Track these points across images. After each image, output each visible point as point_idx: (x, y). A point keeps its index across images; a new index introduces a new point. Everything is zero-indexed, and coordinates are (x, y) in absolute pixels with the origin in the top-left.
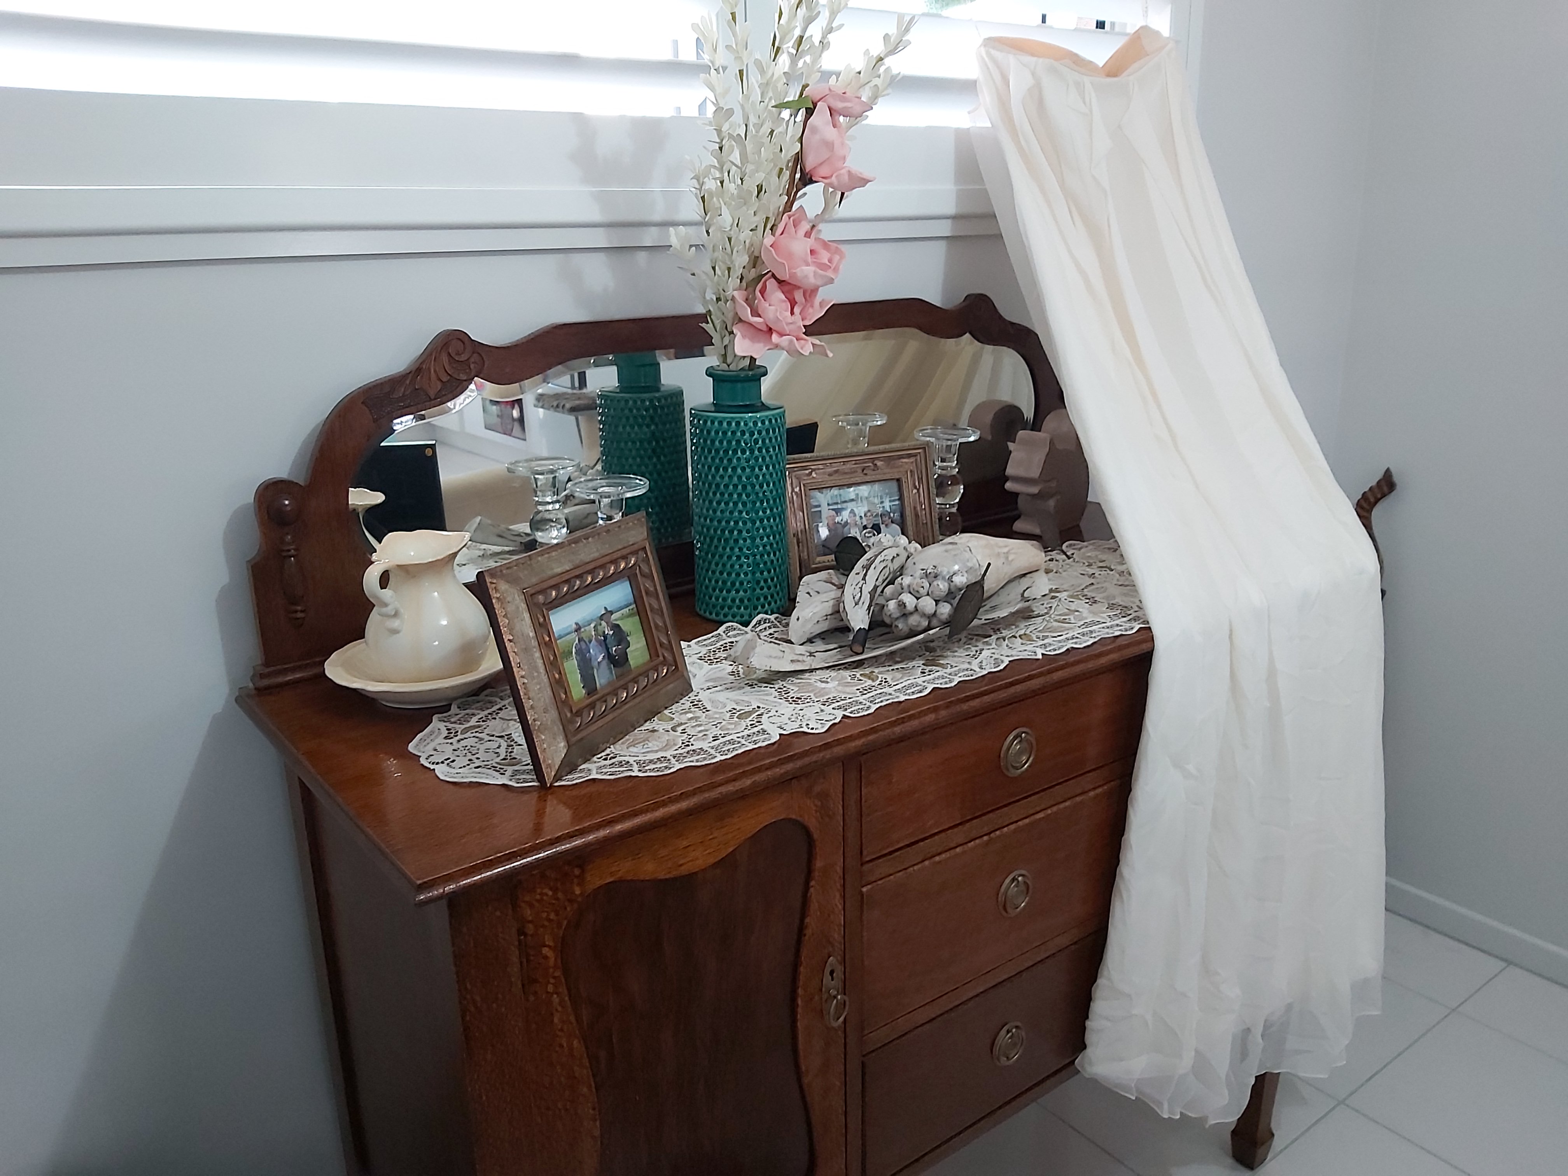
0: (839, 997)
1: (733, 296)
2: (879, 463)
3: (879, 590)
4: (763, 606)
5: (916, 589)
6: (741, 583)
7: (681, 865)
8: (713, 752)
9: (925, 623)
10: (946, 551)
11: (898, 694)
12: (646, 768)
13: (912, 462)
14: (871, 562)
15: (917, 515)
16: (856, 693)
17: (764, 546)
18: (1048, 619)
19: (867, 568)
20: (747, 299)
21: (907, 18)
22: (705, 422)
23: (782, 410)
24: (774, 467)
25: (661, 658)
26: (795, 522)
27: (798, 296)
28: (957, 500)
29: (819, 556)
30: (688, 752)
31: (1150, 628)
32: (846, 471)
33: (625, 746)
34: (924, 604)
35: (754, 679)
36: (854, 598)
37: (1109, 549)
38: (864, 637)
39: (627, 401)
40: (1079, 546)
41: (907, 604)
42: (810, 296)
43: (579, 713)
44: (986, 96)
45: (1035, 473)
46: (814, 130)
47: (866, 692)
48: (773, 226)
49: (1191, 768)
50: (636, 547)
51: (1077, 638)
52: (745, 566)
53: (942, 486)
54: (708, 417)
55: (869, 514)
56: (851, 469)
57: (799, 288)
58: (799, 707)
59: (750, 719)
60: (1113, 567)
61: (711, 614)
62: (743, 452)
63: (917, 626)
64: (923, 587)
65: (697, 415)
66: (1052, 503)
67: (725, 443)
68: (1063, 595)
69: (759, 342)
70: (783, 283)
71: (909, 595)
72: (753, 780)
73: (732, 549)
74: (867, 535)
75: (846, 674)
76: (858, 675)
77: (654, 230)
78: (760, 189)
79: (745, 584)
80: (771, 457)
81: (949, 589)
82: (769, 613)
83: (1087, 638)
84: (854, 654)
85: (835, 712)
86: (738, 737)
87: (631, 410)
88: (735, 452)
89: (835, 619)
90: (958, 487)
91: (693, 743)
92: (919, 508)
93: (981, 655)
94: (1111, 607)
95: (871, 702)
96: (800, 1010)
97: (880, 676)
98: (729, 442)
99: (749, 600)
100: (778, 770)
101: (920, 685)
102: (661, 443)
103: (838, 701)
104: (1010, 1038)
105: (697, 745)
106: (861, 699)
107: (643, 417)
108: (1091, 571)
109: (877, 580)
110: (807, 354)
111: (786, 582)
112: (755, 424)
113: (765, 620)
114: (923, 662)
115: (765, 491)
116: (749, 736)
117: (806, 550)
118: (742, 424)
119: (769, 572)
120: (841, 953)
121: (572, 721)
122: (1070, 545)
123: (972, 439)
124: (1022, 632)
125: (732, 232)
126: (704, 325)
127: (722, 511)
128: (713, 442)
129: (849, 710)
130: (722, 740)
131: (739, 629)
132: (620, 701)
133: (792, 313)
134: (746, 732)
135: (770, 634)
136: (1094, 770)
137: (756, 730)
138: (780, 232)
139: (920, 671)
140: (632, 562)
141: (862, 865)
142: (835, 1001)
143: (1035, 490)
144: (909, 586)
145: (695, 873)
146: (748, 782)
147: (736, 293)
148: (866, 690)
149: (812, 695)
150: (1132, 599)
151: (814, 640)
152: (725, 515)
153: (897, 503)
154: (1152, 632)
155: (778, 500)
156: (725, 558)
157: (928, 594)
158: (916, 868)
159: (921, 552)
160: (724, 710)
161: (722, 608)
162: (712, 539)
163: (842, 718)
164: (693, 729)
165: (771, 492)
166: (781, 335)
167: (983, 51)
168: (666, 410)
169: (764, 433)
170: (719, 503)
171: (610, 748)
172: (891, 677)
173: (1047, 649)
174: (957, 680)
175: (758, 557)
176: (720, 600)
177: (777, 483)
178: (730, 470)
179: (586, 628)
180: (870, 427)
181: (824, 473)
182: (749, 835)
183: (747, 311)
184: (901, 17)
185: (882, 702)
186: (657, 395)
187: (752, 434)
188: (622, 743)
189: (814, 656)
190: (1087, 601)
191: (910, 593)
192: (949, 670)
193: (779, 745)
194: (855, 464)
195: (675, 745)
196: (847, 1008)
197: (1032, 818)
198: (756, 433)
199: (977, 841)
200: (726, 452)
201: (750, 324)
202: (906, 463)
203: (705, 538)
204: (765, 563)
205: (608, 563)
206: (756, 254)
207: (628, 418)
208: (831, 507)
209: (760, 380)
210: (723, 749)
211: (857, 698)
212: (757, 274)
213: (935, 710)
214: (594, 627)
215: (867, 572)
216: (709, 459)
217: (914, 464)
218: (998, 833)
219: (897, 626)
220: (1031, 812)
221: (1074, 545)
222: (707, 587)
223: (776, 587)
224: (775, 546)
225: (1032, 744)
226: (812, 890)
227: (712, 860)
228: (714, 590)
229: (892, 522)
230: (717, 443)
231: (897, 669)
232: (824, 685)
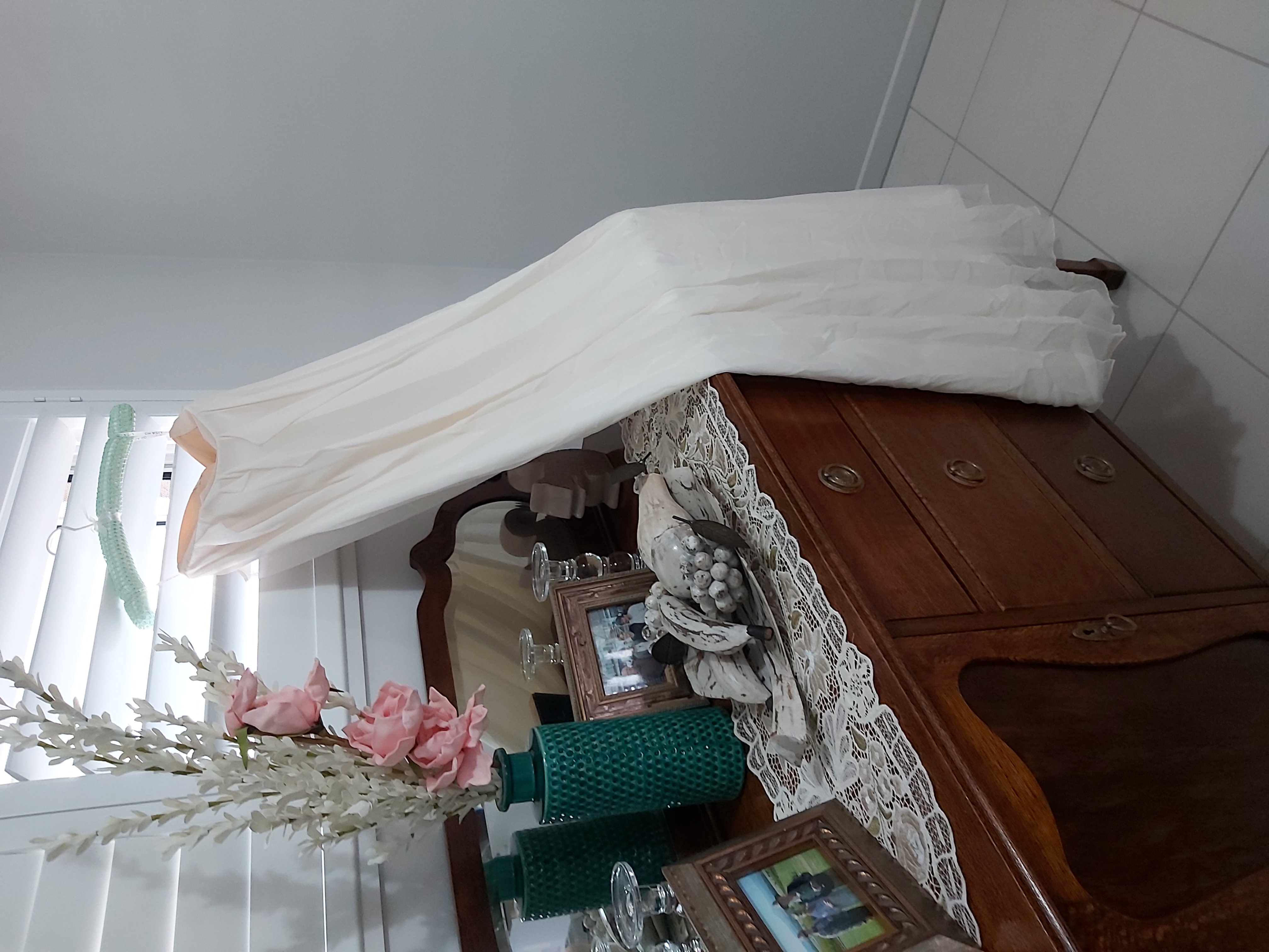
0: (1109, 623)
1: (433, 792)
2: (574, 631)
3: (705, 618)
4: (725, 731)
5: (704, 582)
6: (707, 755)
7: (1035, 796)
8: (912, 774)
9: (736, 571)
10: (661, 558)
11: (814, 591)
12: (944, 843)
13: (570, 600)
14: (679, 628)
15: (618, 592)
16: (818, 631)
17: (668, 736)
18: (709, 465)
19: (686, 632)
20: (434, 776)
21: (160, 641)
22: (555, 808)
23: (536, 730)
24: (592, 733)
25: (813, 836)
26: (636, 707)
27: (430, 724)
28: (598, 557)
29: (666, 681)
30: (917, 800)
31: (710, 378)
32: (584, 661)
33: (917, 868)
34: (718, 573)
35: (813, 736)
36: (718, 641)
37: (630, 425)
38: (756, 631)
39: (532, 890)
40: (629, 451)
41: (720, 589)
42: (429, 713)
43: (898, 925)
44: (232, 566)
45: (567, 494)
46: (270, 722)
47: (815, 622)
48: (362, 757)
49: (825, 336)
50: (704, 875)
51: (727, 437)
52: (690, 753)
53: (586, 572)
54: (549, 805)
55: (621, 636)
56: (581, 657)
57: (422, 724)
58: (842, 686)
59: (864, 736)
60: (648, 420)
61: (737, 784)
62: (581, 765)
63: (738, 578)
64: (702, 576)
65: (547, 817)
66: (592, 478)
67: (574, 786)
68: (682, 456)
69: (475, 761)
70: (417, 741)
71: (710, 588)
72: (939, 728)
73: (675, 768)
74: (648, 635)
75: (794, 644)
76: (796, 631)
77: (364, 878)
78: (326, 774)
79: (707, 752)
80: (583, 737)
81: (702, 551)
82: (731, 724)
83: (727, 429)
84: (773, 637)
85: (844, 650)
86: (890, 747)
87: (540, 885)
88: (581, 774)
89: (738, 658)
90: (587, 558)
91: (903, 794)
92: (611, 591)
93: (757, 518)
94: (690, 414)
95: (826, 616)
96: (1130, 661)
97: (793, 609)
98: (573, 781)
99: (721, 746)
100: (923, 703)
101: (800, 570)
102: (569, 850)
103: (830, 648)
104: (1090, 467)
105: (905, 789)
106: (824, 626)
107: (546, 871)
108: (654, 437)
109: (696, 621)
110: (486, 710)
111: (698, 711)
112: (553, 756)
113: (739, 728)
114: (772, 571)
115: (617, 740)
116: (886, 735)
117: (662, 694)
118: (555, 769)
119: (692, 728)
120: (1066, 625)
121: (909, 932)
122: (628, 458)
123: (544, 549)
124: (726, 486)
125: (373, 800)
126: (460, 819)
127: (640, 782)
128: (573, 798)
129: (840, 636)
130: (896, 764)
131: (754, 753)
132: (871, 879)
133: (447, 729)
134: (882, 739)
135: (755, 722)
136: (840, 415)
137: (877, 729)
138: (369, 749)
139: (782, 572)
140: (721, 878)
141: (980, 611)
142: (1114, 627)
143: (582, 493)
144: (701, 589)
145: (1037, 780)
146: (943, 732)
147: (430, 788)
148: (812, 622)
149: (824, 675)
150: (681, 399)
151: (761, 677)
152: (643, 779)
153: (608, 611)
154: (715, 375)
155: (623, 726)
156: (684, 774)
157: (709, 571)
158: (969, 562)
159: (663, 582)
160: (857, 764)
161: (732, 773)
162: (667, 790)
163: (851, 642)
164: (885, 796)
165: (615, 733)
166: (468, 738)
167: (190, 572)
168: (537, 848)
169: (561, 746)
170: (632, 786)
171: (922, 885)
172: (793, 599)
173: (743, 460)
174: (788, 537)
175: (680, 741)
176: (724, 775)
177: (607, 728)
178: (599, 778)
179: (801, 924)
180: (534, 644)
181: (588, 683)
182: (986, 726)
183: (447, 776)
184: (157, 648)
185: (825, 605)
186: (523, 858)
187: (563, 758)
188: (914, 871)
189: (781, 675)
190: (686, 435)
191: (708, 588)
192: (779, 546)
193: (893, 703)
194: (577, 653)
195: (909, 814)
196: (1116, 615)
197: (896, 463)
198: (562, 754)
199: (929, 508)
200: (582, 784)
201: (459, 771)
202: (571, 605)
203: (667, 797)
204: (685, 733)
205: (727, 905)
206: (390, 772)
207: (549, 887)
208: (619, 672)
209: (508, 755)
210: (908, 762)
211: (824, 630)
212: (410, 768)
213: (826, 553)
214: (797, 914)
215: (691, 631)
216: (590, 800)
217: (571, 598)
218: (917, 491)
219: (740, 598)
220: (890, 464)
221: (628, 454)
222: (713, 791)
223: (705, 720)
224: (666, 725)
225: (832, 467)
226: (1018, 658)
227: (1020, 762)
228: (715, 783)
229: (626, 613)
230: (574, 794)
231: (782, 594)
232: (812, 664)
